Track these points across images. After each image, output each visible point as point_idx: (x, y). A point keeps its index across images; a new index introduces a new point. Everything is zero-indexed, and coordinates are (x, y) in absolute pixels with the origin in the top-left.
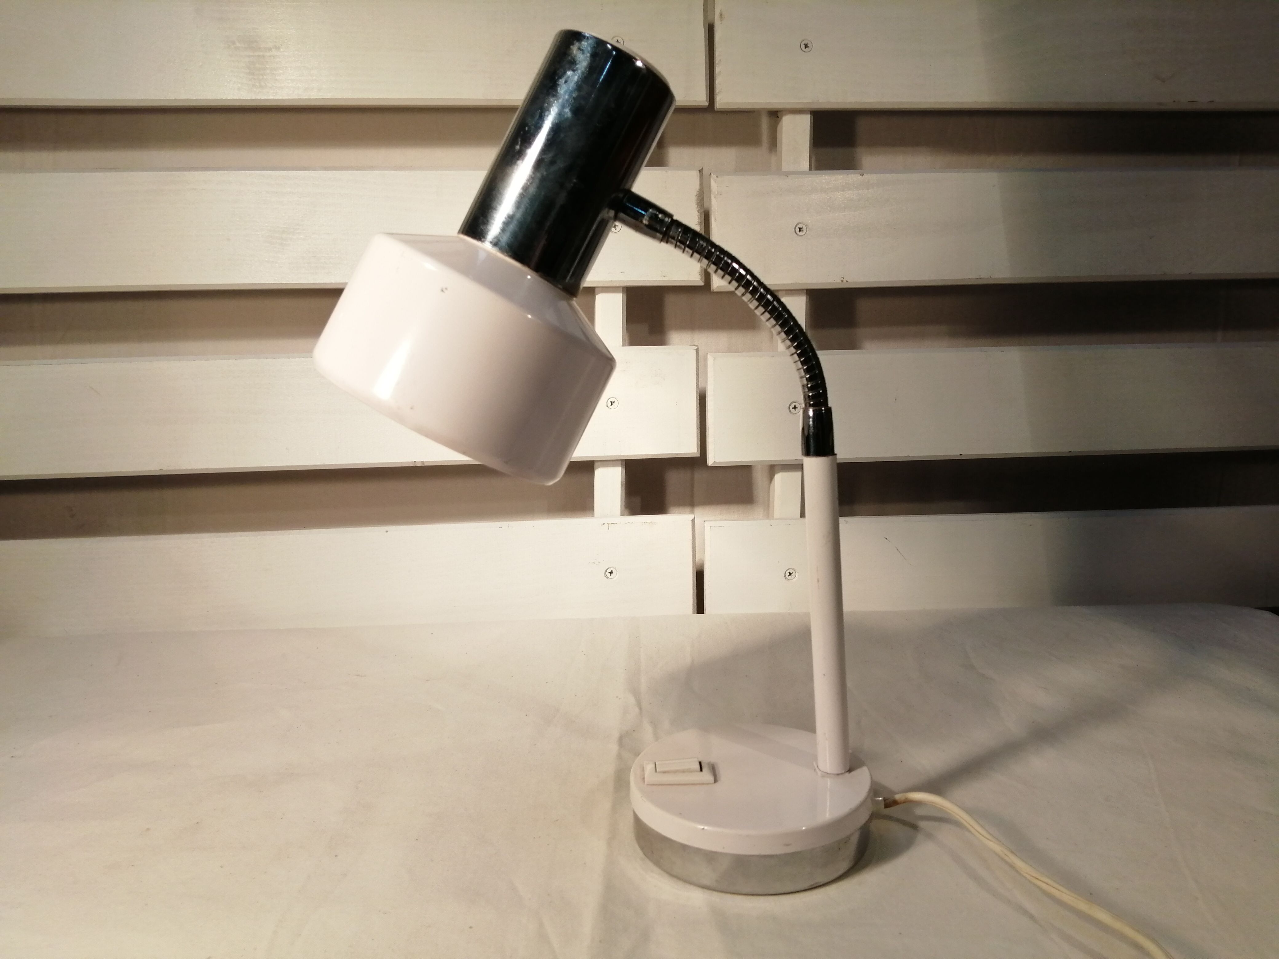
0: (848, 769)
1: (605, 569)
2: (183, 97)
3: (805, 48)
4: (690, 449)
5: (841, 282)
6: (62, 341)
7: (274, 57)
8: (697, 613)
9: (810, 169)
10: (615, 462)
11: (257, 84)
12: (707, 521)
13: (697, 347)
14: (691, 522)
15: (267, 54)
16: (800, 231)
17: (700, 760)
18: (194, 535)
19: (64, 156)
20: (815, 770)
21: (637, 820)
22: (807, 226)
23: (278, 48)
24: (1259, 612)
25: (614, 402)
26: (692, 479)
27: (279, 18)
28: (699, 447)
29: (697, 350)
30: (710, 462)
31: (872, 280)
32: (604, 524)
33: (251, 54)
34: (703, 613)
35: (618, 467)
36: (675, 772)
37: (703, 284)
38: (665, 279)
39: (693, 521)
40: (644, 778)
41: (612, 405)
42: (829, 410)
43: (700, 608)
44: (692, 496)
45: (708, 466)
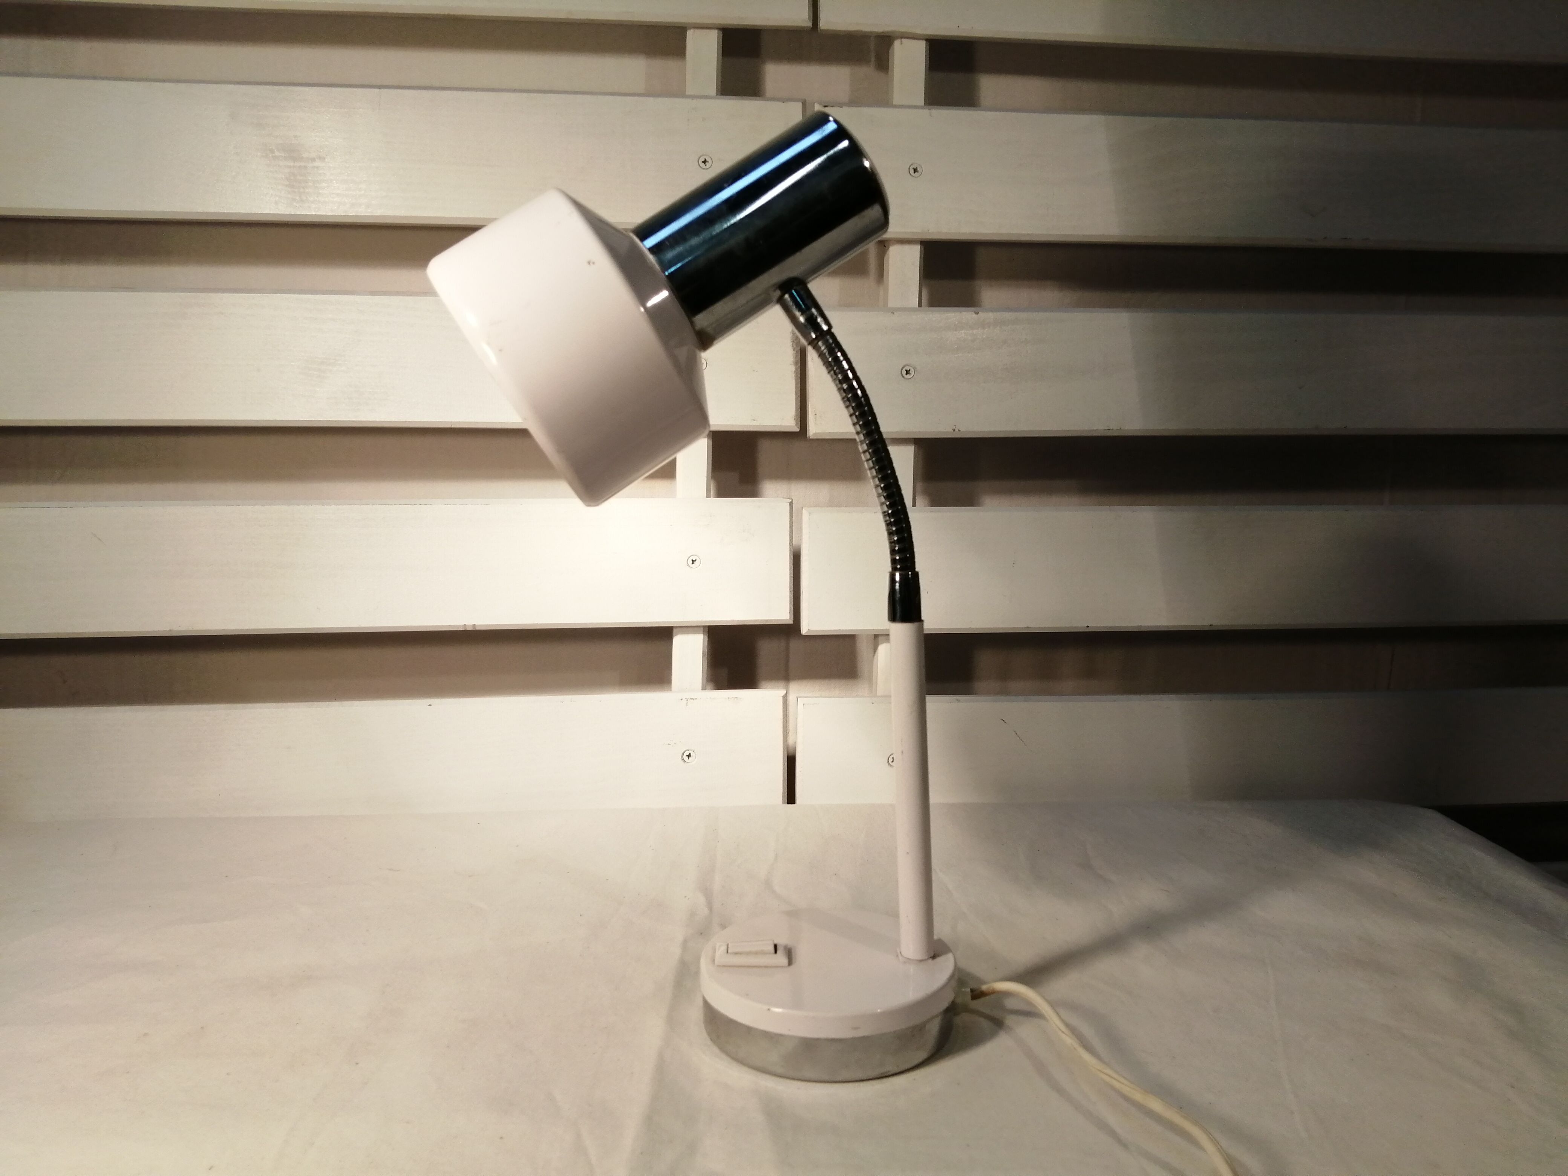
0: (932, 955)
1: (682, 752)
2: (212, 210)
3: (915, 172)
4: (783, 615)
5: (952, 431)
6: (61, 479)
7: (317, 168)
8: (788, 803)
9: (920, 305)
10: (696, 629)
11: (298, 198)
12: (800, 697)
13: (791, 500)
14: (782, 698)
15: (310, 165)
16: (907, 374)
17: (776, 942)
18: (205, 706)
19: (74, 271)
20: (897, 956)
21: (707, 1006)
22: (915, 368)
23: (322, 159)
24: (1422, 811)
25: (695, 560)
26: (787, 648)
27: (324, 126)
28: (792, 613)
29: (791, 504)
30: (804, 630)
31: (986, 429)
32: (682, 699)
33: (292, 164)
34: (794, 803)
35: (699, 635)
36: (748, 953)
37: (798, 430)
38: (755, 423)
39: (785, 698)
40: (714, 960)
41: (693, 563)
42: (916, 575)
43: (791, 798)
44: (787, 669)
45: (802, 635)
